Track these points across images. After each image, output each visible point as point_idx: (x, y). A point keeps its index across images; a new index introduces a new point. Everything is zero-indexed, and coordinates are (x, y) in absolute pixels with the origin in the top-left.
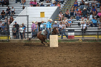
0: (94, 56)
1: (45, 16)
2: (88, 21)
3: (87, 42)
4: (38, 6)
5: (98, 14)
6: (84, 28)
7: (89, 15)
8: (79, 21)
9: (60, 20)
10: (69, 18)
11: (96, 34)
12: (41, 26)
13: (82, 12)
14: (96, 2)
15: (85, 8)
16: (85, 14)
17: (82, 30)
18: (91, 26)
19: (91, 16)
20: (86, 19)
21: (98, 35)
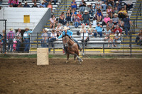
0: (98, 77)
1: (31, 21)
2: (90, 29)
3: (89, 58)
4: (21, 6)
5: (104, 20)
6: (85, 38)
7: (92, 21)
8: (77, 29)
9: (52, 27)
10: (64, 24)
11: (102, 46)
12: (25, 35)
13: (83, 17)
14: (101, 2)
15: (86, 11)
16: (86, 19)
17: (82, 41)
18: (95, 35)
19: (95, 22)
20: (88, 26)
21: (104, 49)
